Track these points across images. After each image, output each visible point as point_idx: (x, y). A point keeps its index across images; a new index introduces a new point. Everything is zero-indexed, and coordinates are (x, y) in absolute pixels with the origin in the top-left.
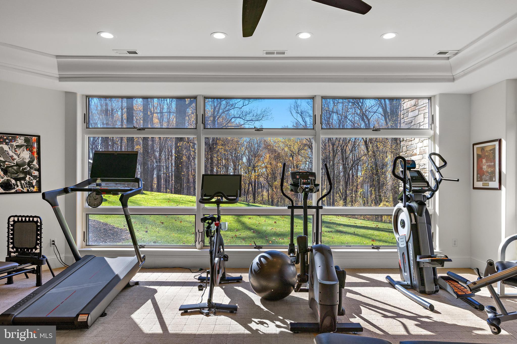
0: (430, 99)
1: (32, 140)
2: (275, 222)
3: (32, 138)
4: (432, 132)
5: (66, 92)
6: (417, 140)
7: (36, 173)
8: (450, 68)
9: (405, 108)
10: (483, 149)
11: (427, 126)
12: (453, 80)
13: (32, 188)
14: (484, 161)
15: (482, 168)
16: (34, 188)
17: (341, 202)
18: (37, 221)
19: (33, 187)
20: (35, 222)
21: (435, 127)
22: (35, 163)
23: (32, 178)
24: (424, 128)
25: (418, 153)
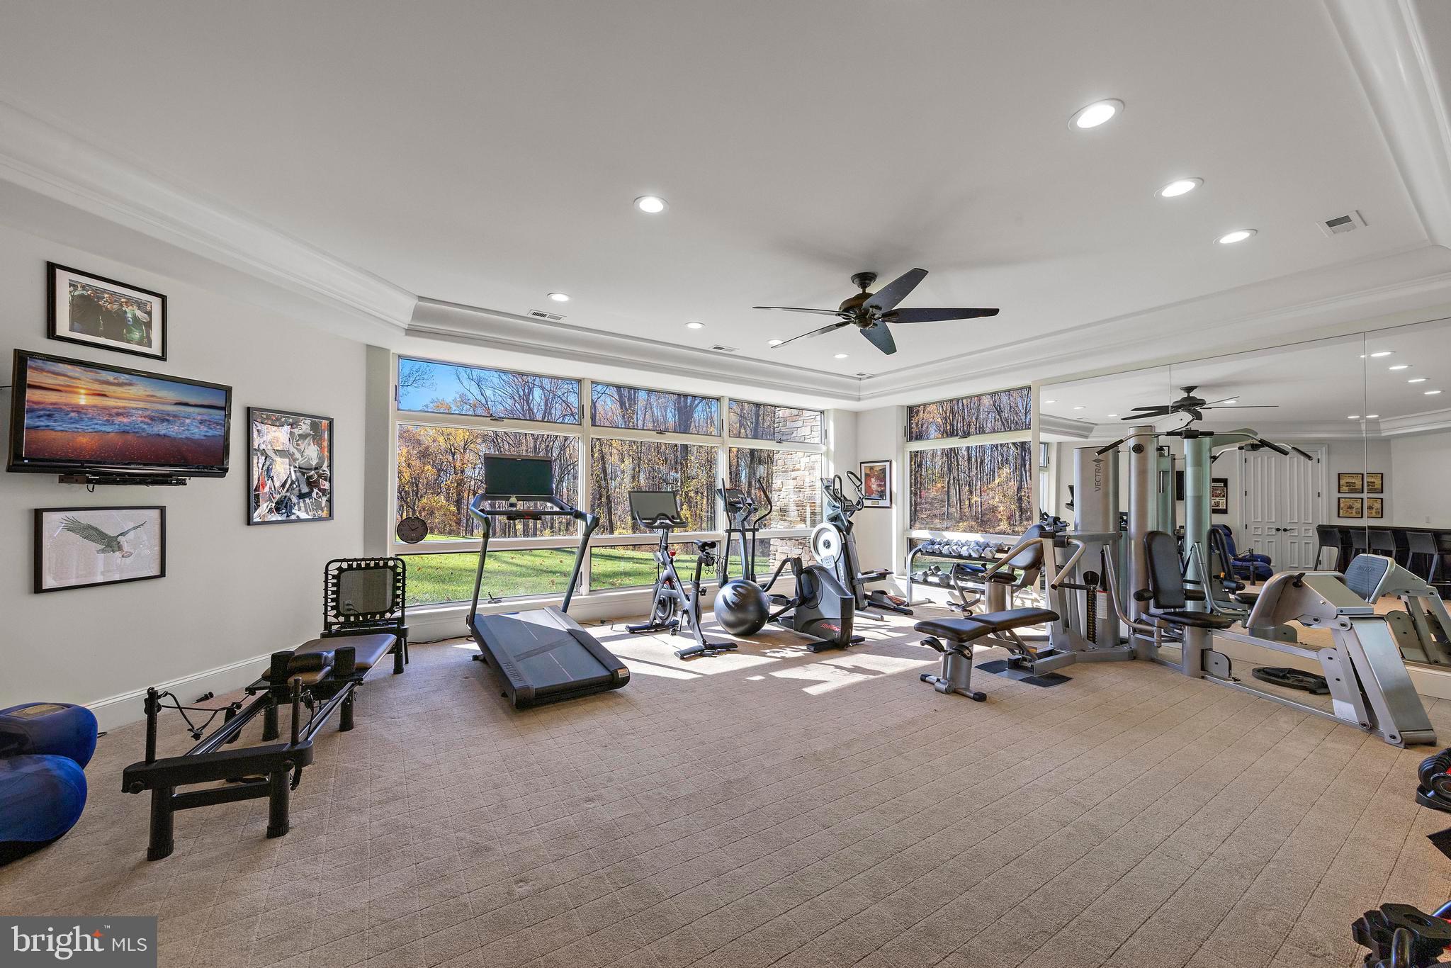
0: (822, 412)
1: (321, 426)
2: (561, 561)
3: (321, 423)
4: (824, 448)
5: (368, 346)
6: (800, 454)
7: (326, 485)
8: (859, 389)
9: (781, 416)
10: (871, 468)
11: (817, 440)
12: (859, 399)
13: (320, 512)
14: (873, 480)
15: (870, 487)
16: (323, 512)
17: (548, 531)
18: (396, 566)
19: (322, 510)
20: (390, 567)
21: (828, 443)
22: (325, 467)
23: (321, 494)
24: (812, 442)
25: (803, 469)
